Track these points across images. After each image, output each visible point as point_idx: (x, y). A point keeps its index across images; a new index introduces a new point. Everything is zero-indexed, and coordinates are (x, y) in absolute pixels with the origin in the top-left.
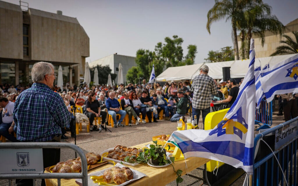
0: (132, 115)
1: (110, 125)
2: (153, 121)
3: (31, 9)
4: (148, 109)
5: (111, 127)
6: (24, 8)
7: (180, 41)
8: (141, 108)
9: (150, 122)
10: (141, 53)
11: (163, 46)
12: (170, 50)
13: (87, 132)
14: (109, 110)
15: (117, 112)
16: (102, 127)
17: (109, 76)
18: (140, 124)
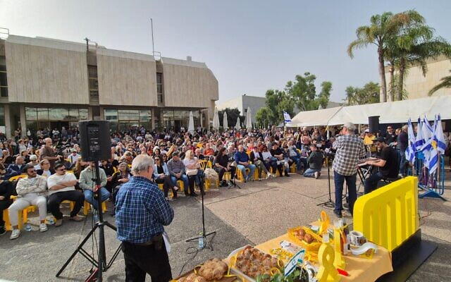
0: (261, 169)
1: (239, 179)
2: (283, 174)
3: (163, 58)
4: (278, 163)
5: (240, 181)
6: (157, 58)
7: (313, 78)
8: (271, 162)
9: (281, 175)
10: (270, 93)
11: (293, 84)
12: (301, 88)
13: (216, 188)
14: (238, 163)
15: (246, 167)
16: (231, 182)
17: (238, 119)
18: (271, 179)
